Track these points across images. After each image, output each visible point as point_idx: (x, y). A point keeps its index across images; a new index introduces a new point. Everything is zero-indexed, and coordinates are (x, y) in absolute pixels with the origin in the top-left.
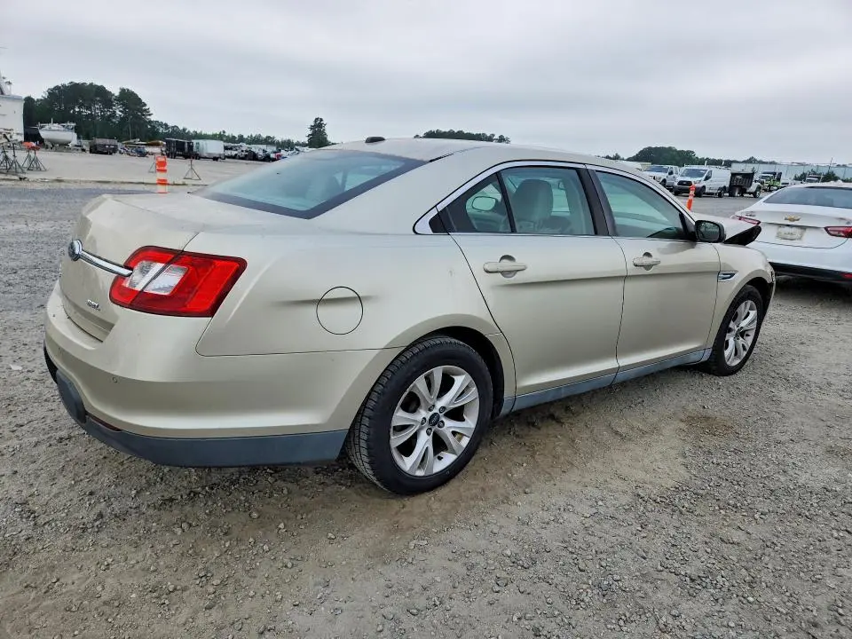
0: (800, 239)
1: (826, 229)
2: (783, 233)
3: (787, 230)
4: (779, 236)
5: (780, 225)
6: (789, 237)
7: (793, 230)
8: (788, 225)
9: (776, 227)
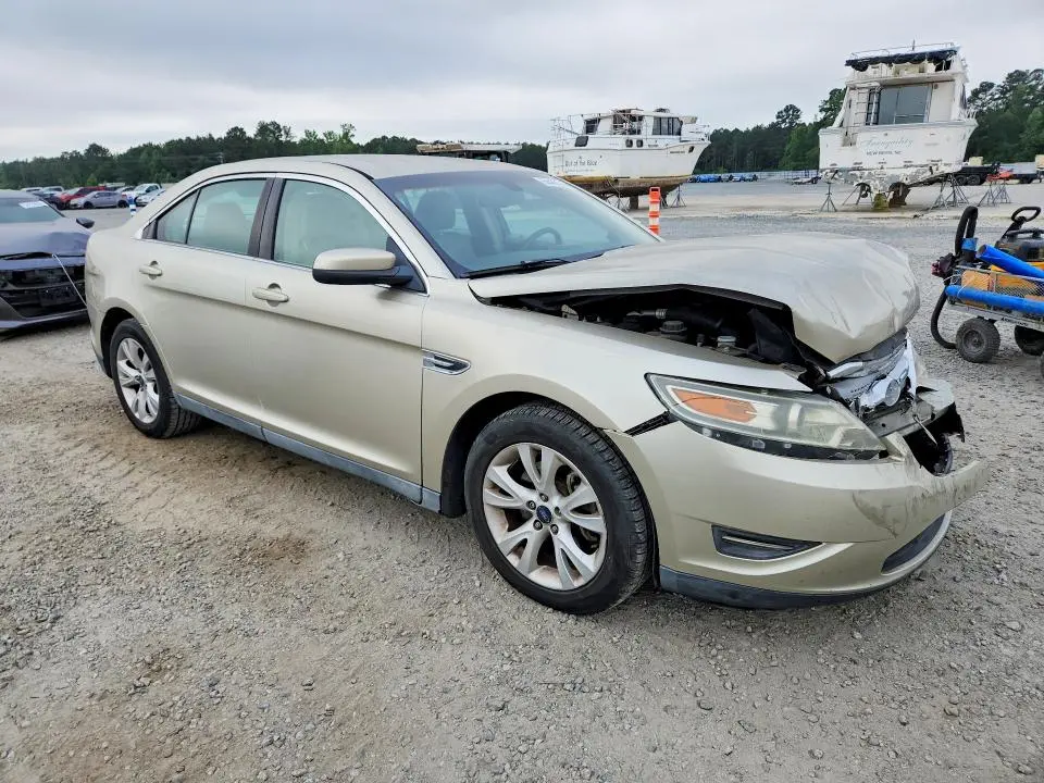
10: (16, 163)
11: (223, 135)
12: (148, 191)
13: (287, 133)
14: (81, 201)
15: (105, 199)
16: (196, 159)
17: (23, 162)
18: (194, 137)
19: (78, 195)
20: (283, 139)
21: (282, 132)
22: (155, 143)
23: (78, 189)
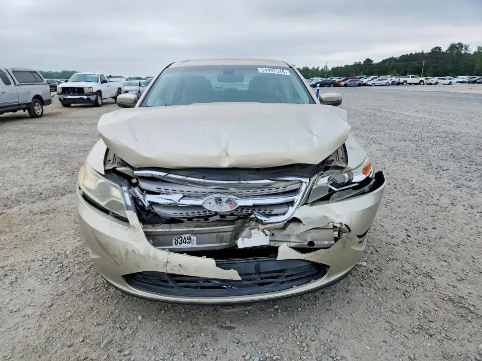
10: (338, 67)
11: (430, 51)
12: (372, 79)
13: (466, 49)
14: (343, 83)
15: (353, 82)
16: (411, 64)
17: (340, 67)
18: (414, 53)
19: (344, 81)
20: (463, 52)
21: (463, 48)
22: (395, 57)
23: (344, 78)
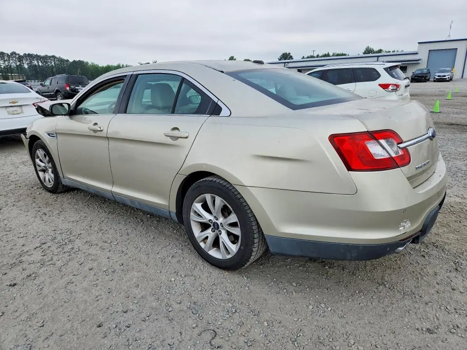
0: (22, 112)
1: (33, 104)
2: (11, 111)
3: (11, 109)
4: (9, 113)
5: (6, 107)
6: (15, 112)
7: (15, 109)
8: (11, 106)
9: (4, 108)
